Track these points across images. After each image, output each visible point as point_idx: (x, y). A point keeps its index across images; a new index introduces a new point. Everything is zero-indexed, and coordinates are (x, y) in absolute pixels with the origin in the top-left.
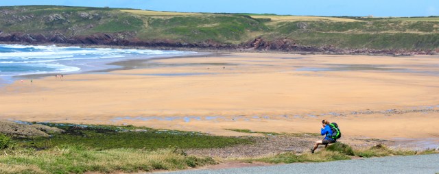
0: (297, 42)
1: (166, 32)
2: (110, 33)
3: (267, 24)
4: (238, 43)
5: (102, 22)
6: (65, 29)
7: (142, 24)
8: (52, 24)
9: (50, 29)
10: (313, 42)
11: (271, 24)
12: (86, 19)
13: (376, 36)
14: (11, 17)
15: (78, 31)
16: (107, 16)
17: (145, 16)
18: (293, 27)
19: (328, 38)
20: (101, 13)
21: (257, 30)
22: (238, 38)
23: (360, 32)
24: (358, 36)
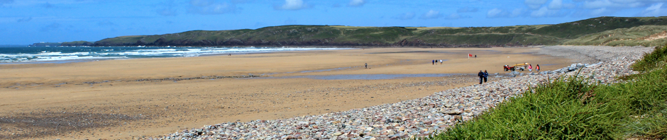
0: (425, 41)
1: (350, 38)
2: (321, 39)
3: (413, 32)
4: (393, 42)
5: (319, 32)
6: (298, 38)
7: (340, 33)
8: (291, 35)
9: (290, 38)
10: (434, 41)
11: (416, 31)
12: (310, 31)
13: (473, 36)
14: (270, 32)
15: (304, 38)
16: (322, 29)
17: (341, 29)
18: (427, 32)
19: (444, 38)
20: (318, 28)
21: (406, 35)
22: (393, 40)
23: (464, 34)
24: (462, 36)
